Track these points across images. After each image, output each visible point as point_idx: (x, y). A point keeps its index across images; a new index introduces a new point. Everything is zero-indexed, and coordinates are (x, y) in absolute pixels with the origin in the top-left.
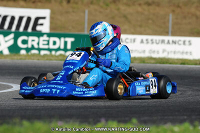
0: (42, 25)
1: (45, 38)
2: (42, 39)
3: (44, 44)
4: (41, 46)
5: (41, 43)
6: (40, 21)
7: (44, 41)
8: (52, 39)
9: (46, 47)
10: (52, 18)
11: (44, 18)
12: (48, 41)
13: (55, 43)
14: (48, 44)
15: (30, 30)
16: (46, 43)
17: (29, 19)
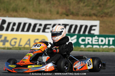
0: (94, 30)
1: (96, 38)
2: (94, 38)
3: (95, 42)
4: (94, 43)
5: (94, 41)
6: (93, 28)
7: (95, 39)
8: (100, 39)
9: (97, 43)
10: (100, 26)
11: (96, 26)
12: (98, 40)
13: (102, 41)
14: (98, 41)
15: (87, 33)
16: (97, 41)
17: (86, 27)
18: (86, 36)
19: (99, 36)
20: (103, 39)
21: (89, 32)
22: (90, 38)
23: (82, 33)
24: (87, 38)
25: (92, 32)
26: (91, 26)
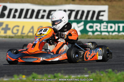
0: (103, 15)
1: (105, 24)
2: (102, 25)
3: (104, 28)
4: (102, 30)
5: (102, 27)
6: (102, 13)
7: (104, 26)
8: (109, 25)
9: (106, 30)
10: (109, 12)
11: (104, 11)
12: (107, 26)
13: (111, 27)
14: (107, 28)
15: (94, 19)
16: (105, 27)
17: (94, 12)
18: (93, 22)
19: (108, 22)
20: (113, 25)
21: (97, 18)
22: (99, 25)
23: (89, 19)
24: (95, 25)
25: (100, 18)
26: (99, 12)
